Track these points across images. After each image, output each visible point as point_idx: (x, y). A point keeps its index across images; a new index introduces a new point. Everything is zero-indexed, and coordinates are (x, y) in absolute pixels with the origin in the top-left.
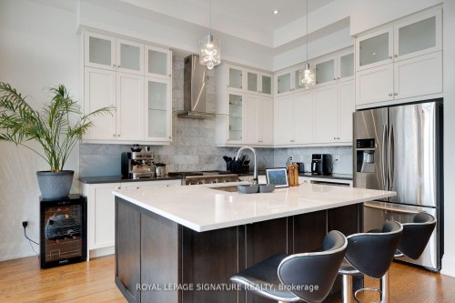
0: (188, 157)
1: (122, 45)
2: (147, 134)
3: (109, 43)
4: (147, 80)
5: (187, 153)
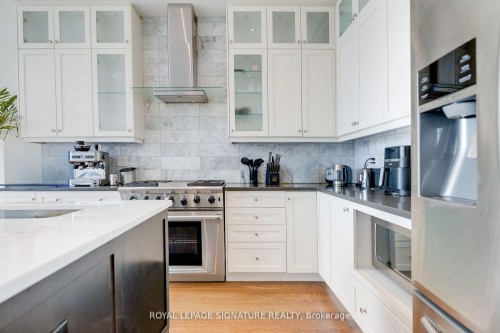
0: (183, 160)
1: (61, 13)
2: (97, 127)
3: (46, 14)
4: (95, 53)
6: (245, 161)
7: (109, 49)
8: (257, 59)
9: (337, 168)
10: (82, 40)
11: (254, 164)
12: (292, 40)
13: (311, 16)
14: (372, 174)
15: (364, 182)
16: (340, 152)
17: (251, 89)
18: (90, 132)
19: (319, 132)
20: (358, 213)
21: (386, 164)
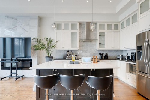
0: (86, 53)
1: (64, 24)
2: (71, 47)
3: (61, 24)
4: (71, 32)
5: (86, 52)
6: (100, 54)
7: (74, 31)
8: (104, 33)
9: (120, 55)
10: (69, 29)
11: (102, 55)
12: (111, 30)
13: (115, 25)
14: (128, 57)
15: (127, 58)
16: (120, 52)
17: (102, 39)
18: (70, 48)
19: (116, 48)
20: (127, 63)
21: (131, 55)
